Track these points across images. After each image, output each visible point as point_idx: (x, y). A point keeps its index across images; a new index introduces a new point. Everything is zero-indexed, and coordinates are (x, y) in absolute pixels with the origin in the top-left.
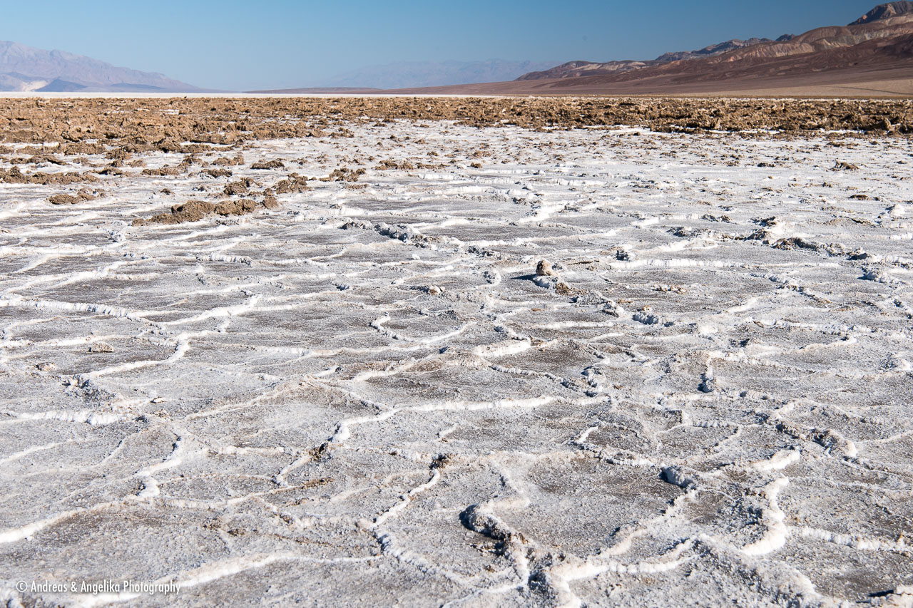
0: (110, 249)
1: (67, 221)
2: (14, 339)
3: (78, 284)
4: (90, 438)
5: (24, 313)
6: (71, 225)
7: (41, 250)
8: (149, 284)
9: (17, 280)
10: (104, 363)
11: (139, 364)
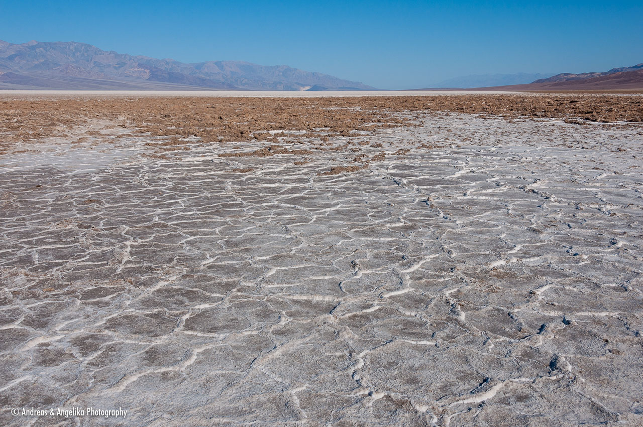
0: (306, 185)
1: (297, 173)
2: (273, 215)
3: (294, 198)
4: (284, 240)
5: (278, 207)
6: (298, 175)
7: (287, 185)
8: (313, 199)
9: (278, 196)
10: (293, 223)
11: (301, 223)
